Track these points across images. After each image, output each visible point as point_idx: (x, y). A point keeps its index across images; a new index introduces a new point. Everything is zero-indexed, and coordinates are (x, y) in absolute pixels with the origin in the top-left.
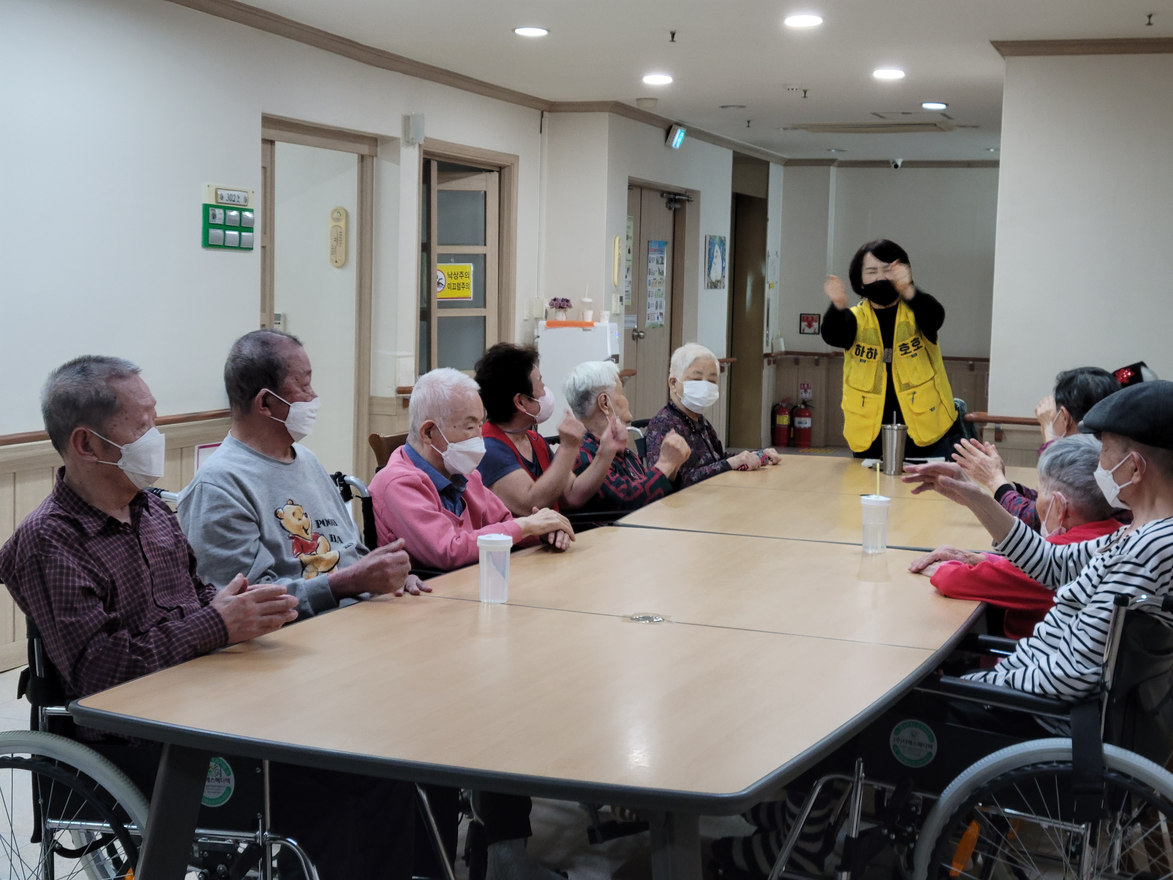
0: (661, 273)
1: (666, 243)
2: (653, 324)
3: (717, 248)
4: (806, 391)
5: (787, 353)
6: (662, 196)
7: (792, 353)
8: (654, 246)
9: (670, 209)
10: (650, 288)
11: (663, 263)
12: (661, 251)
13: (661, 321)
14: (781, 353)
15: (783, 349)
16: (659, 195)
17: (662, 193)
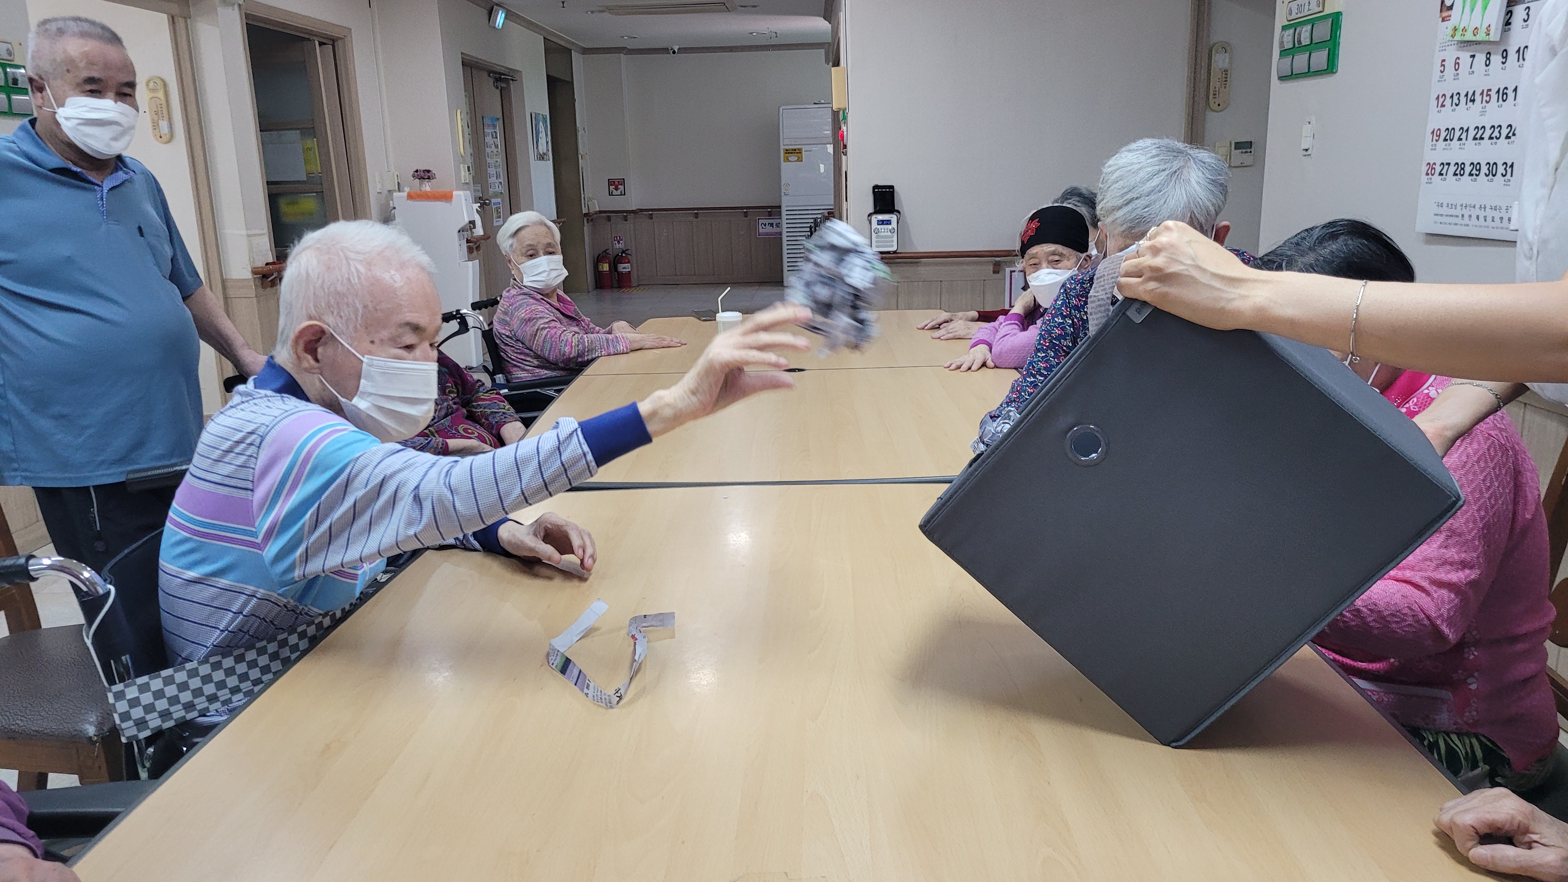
0: (497, 147)
1: (498, 119)
2: (494, 192)
3: (541, 123)
4: (619, 242)
5: (600, 212)
6: (489, 76)
7: (605, 212)
8: (487, 121)
9: (497, 88)
10: (489, 160)
11: (497, 138)
12: (494, 126)
13: (500, 189)
14: (596, 213)
15: (598, 209)
16: (486, 74)
17: (490, 72)
